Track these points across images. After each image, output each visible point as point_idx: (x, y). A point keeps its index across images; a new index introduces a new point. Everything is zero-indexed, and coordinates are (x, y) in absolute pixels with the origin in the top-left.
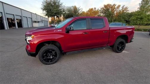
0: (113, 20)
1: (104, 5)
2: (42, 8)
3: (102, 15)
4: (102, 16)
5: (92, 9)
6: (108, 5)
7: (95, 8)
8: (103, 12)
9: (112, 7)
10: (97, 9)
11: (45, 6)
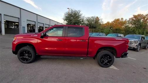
0: (145, 32)
1: (134, 15)
2: (63, 19)
3: (130, 25)
4: (131, 27)
5: (118, 20)
6: (139, 15)
7: (122, 19)
8: (131, 23)
9: (144, 18)
10: (124, 20)
11: (66, 17)
